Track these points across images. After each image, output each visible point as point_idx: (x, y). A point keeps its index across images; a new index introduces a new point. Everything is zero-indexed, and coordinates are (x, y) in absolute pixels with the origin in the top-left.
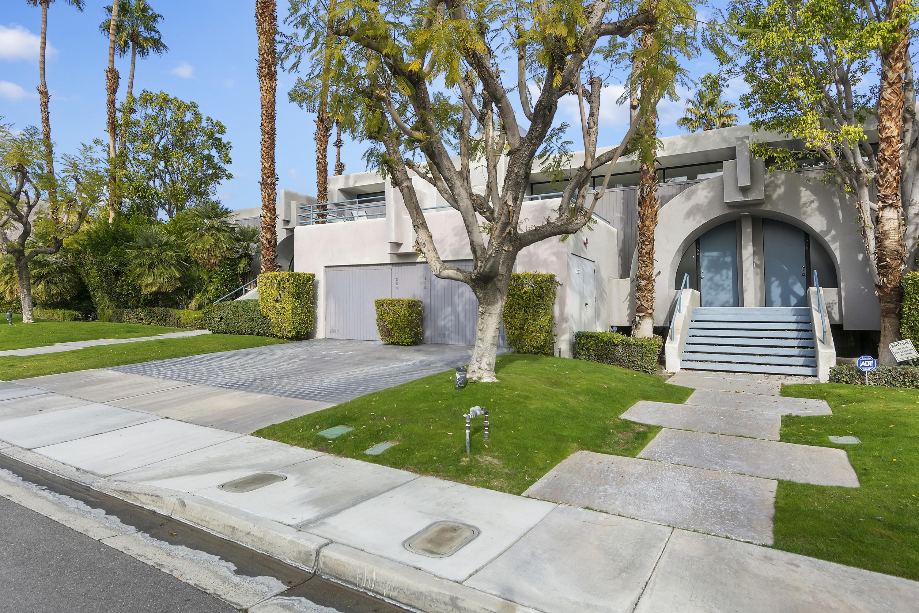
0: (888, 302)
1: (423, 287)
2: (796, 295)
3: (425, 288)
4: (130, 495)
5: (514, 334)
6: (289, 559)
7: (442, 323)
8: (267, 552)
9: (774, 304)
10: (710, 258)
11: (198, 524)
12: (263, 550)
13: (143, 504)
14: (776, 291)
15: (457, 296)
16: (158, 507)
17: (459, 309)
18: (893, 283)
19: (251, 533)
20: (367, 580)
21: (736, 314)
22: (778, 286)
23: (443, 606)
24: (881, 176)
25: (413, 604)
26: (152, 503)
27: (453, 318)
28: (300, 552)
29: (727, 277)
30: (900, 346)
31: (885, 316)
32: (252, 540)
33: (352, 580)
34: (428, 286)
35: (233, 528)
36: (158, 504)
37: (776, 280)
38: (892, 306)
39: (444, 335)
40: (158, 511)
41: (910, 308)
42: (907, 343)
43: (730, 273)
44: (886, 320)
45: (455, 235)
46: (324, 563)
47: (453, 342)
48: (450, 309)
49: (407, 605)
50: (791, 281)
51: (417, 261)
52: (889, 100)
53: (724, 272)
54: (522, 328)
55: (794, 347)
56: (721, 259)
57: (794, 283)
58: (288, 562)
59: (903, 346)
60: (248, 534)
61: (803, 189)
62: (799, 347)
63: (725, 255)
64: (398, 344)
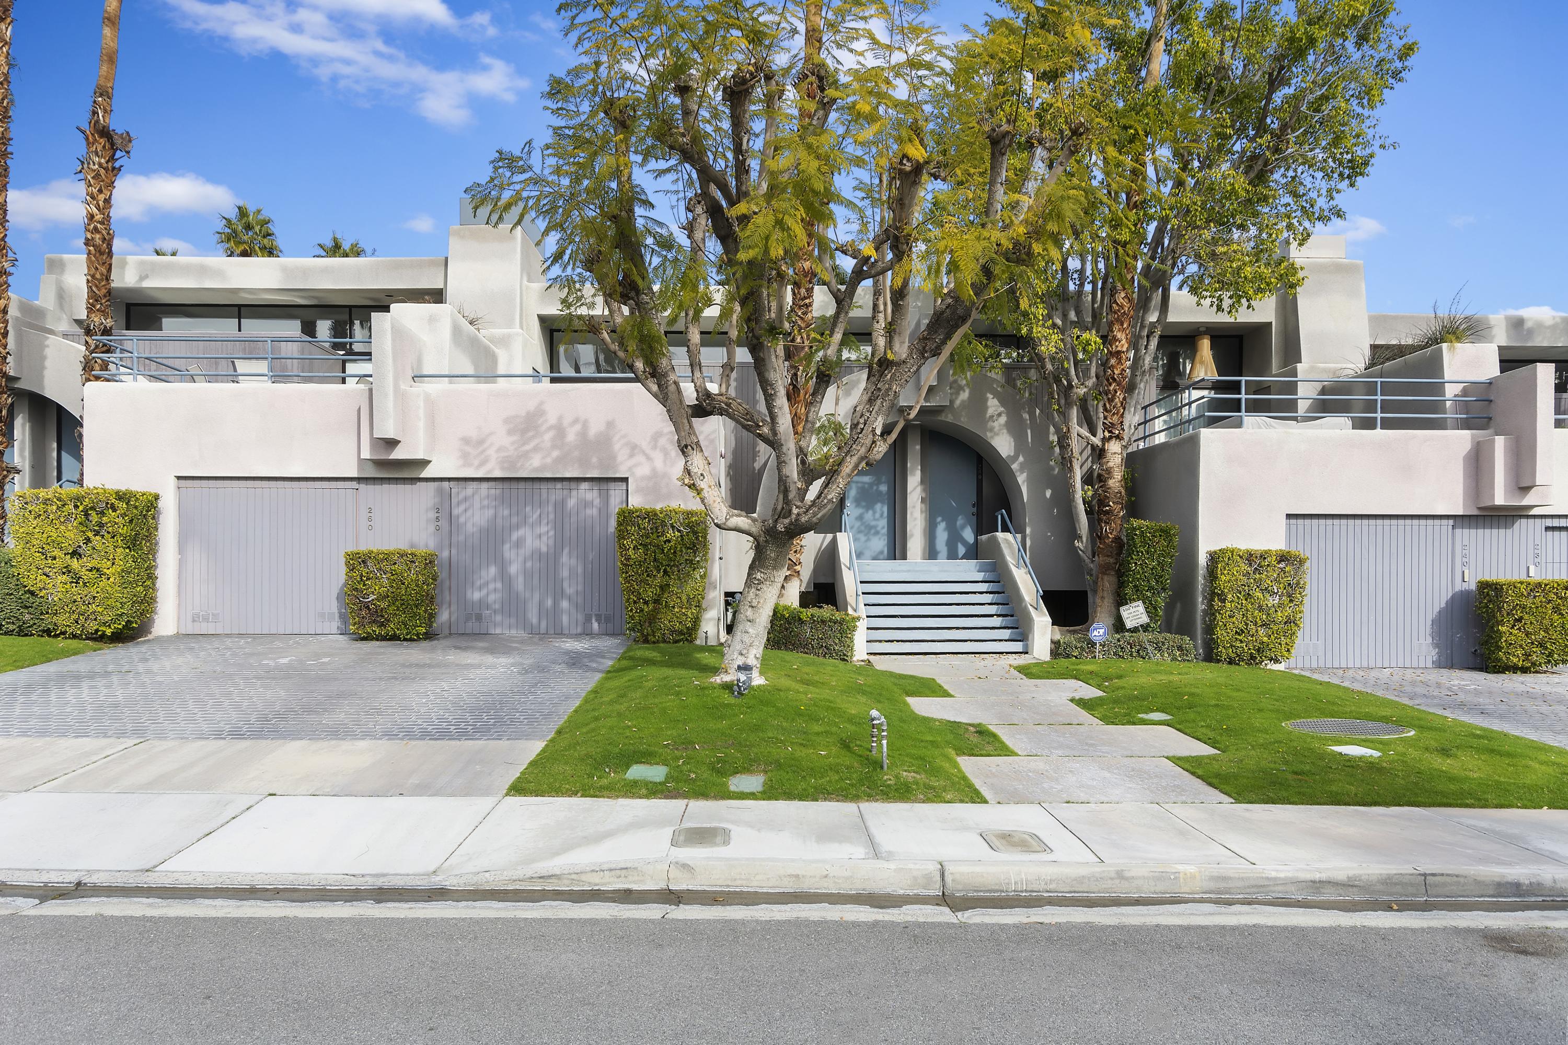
0: (1108, 556)
1: (432, 528)
2: (965, 543)
3: (438, 529)
4: (559, 879)
5: (642, 610)
6: (902, 889)
7: (477, 596)
8: (864, 890)
9: (940, 556)
10: (859, 485)
11: (728, 886)
12: (856, 889)
13: (596, 885)
14: (942, 536)
15: (507, 546)
16: (634, 882)
17: (514, 569)
18: (1114, 533)
19: (831, 875)
20: (1015, 883)
21: (909, 571)
22: (945, 530)
23: (1109, 882)
25: (1077, 889)
26: (616, 880)
27: (499, 585)
28: (915, 878)
29: (882, 515)
30: (1132, 610)
31: (1104, 574)
32: (835, 882)
33: (997, 887)
34: (444, 523)
35: (797, 876)
36: (630, 878)
37: (942, 521)
38: (1112, 560)
39: (479, 618)
40: (635, 887)
41: (1136, 563)
42: (1138, 606)
43: (885, 509)
44: (1106, 577)
45: (510, 432)
46: (953, 880)
47: (498, 631)
48: (493, 570)
49: (1071, 892)
50: (960, 521)
51: (422, 476)
52: (1122, 306)
53: (878, 506)
54: (657, 601)
55: (994, 616)
56: (875, 488)
57: (963, 527)
58: (901, 892)
59: (1135, 609)
60: (826, 876)
61: (990, 396)
62: (999, 615)
63: (879, 483)
64: (394, 638)
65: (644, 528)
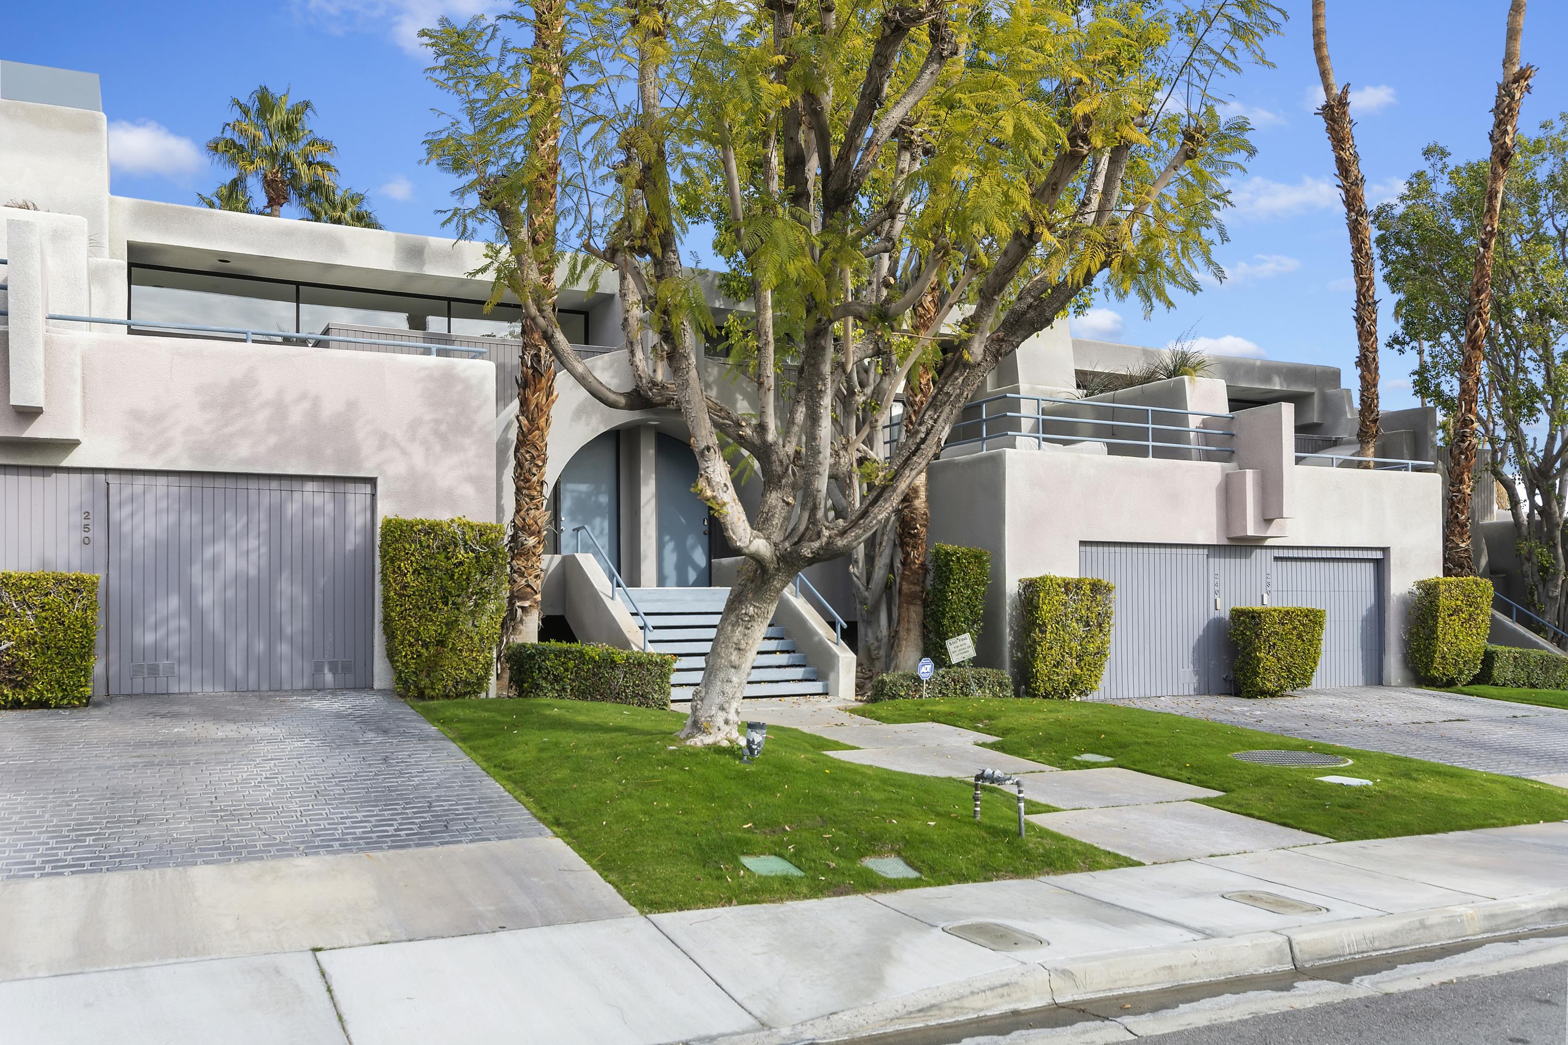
0: (914, 584)
1: (77, 537)
2: (695, 566)
3: (86, 542)
4: (940, 1009)
5: (419, 656)
6: (1261, 967)
7: (150, 638)
8: (1231, 974)
9: (668, 581)
10: (575, 494)
11: (1111, 990)
12: (1224, 974)
13: (981, 1010)
14: (671, 559)
15: (196, 568)
16: (1019, 1000)
17: (206, 599)
18: (921, 559)
19: (1200, 961)
20: (1349, 946)
21: (659, 600)
22: (673, 550)
23: (1416, 932)
24: (914, 411)
25: (1395, 945)
26: (1000, 1001)
27: (185, 623)
28: (1270, 953)
29: (602, 532)
30: (959, 643)
31: (910, 603)
32: (1205, 969)
33: (1335, 953)
34: (98, 533)
35: (1170, 968)
36: (1014, 996)
37: (671, 540)
38: (918, 589)
39: (154, 671)
40: (1022, 1006)
41: (952, 592)
42: (965, 639)
43: (606, 525)
44: (912, 608)
45: (204, 406)
46: (1300, 951)
47: (184, 688)
48: (174, 602)
49: (1391, 948)
50: (690, 541)
51: (65, 463)
52: (928, 311)
53: (597, 521)
54: (441, 643)
55: (774, 652)
56: (593, 498)
57: (693, 547)
58: (1262, 971)
59: (962, 643)
60: (1195, 964)
62: (782, 652)
63: (598, 492)
64: (42, 704)
65: (428, 546)
